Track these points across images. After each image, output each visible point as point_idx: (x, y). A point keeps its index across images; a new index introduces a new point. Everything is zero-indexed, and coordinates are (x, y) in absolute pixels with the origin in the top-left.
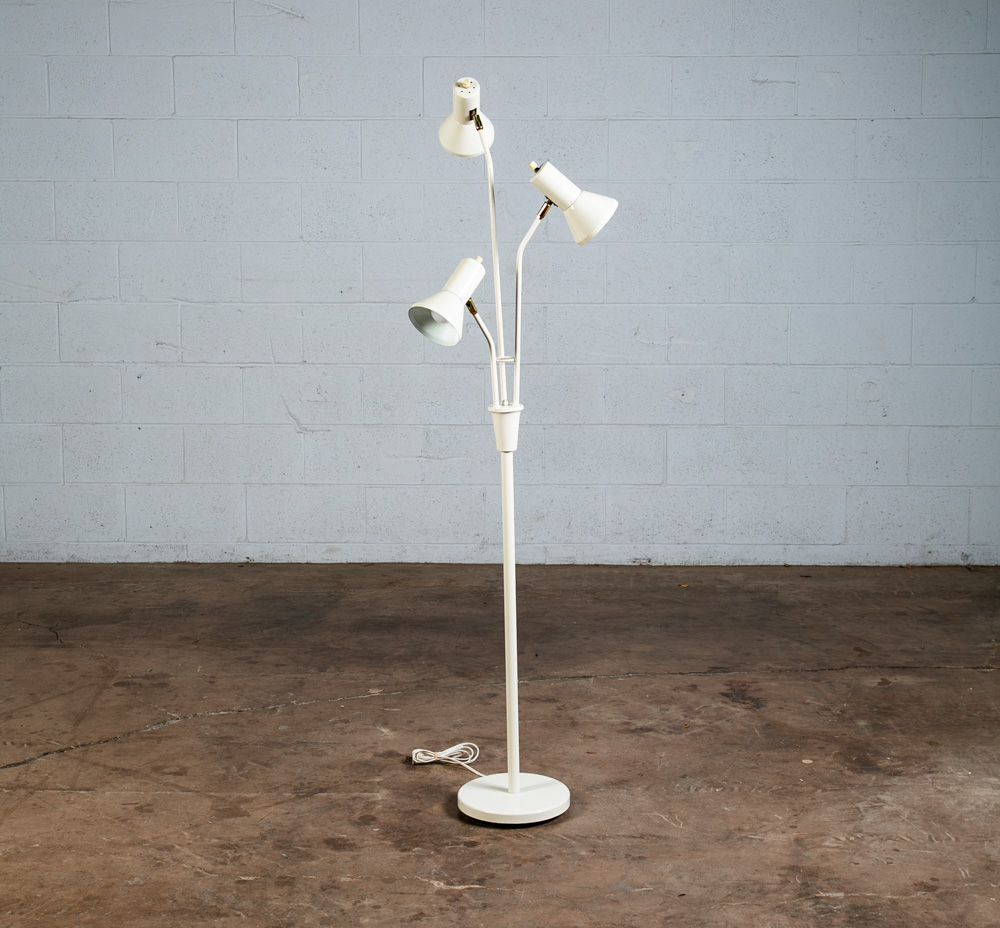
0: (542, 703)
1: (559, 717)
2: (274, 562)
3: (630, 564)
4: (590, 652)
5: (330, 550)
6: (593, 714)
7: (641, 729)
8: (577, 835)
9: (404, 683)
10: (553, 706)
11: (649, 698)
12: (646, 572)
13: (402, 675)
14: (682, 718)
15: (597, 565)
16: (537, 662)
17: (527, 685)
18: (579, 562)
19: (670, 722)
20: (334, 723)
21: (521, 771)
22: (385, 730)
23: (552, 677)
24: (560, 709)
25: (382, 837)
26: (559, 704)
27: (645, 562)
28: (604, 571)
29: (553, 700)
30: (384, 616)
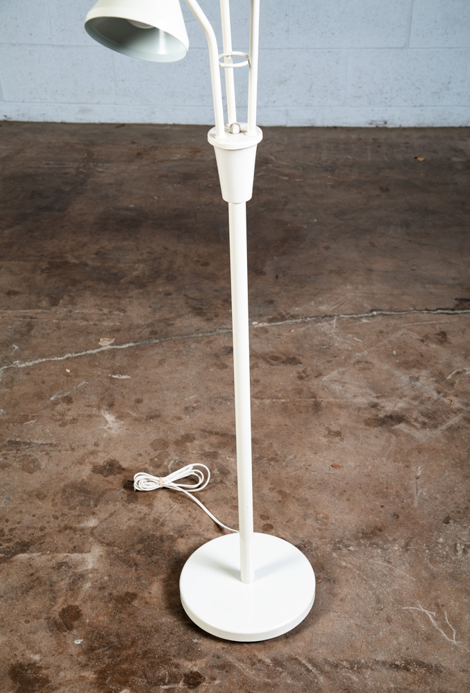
0: (282, 366)
1: (300, 392)
2: (30, 120)
3: (367, 126)
4: (331, 272)
5: (83, 111)
6: (337, 388)
7: (391, 417)
8: (327, 662)
9: (138, 327)
10: (292, 372)
11: (398, 355)
12: (382, 137)
13: (138, 311)
14: (435, 395)
15: (335, 128)
16: (277, 289)
17: (265, 330)
18: (319, 124)
19: (422, 402)
20: (55, 403)
21: (254, 531)
22: (110, 418)
23: (293, 317)
24: (301, 378)
25: (82, 659)
26: (300, 368)
27: (381, 124)
28: (342, 136)
29: (292, 361)
30: (127, 209)
